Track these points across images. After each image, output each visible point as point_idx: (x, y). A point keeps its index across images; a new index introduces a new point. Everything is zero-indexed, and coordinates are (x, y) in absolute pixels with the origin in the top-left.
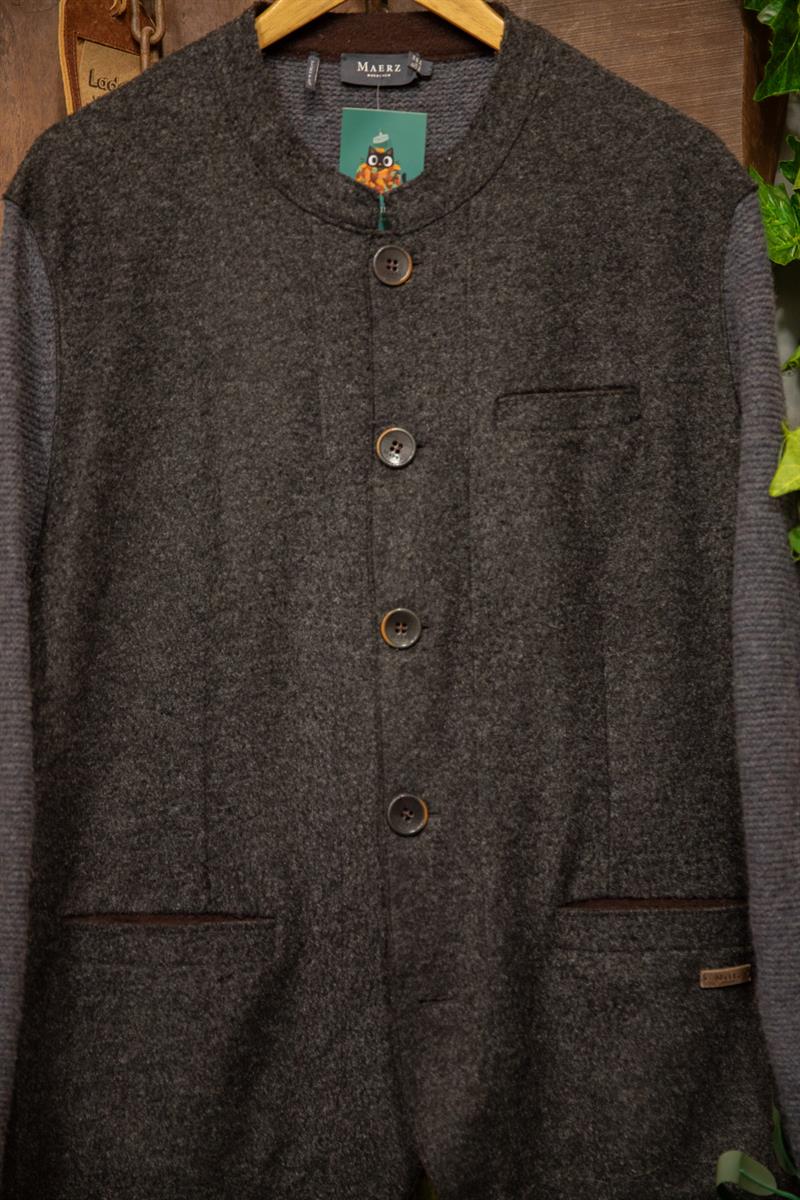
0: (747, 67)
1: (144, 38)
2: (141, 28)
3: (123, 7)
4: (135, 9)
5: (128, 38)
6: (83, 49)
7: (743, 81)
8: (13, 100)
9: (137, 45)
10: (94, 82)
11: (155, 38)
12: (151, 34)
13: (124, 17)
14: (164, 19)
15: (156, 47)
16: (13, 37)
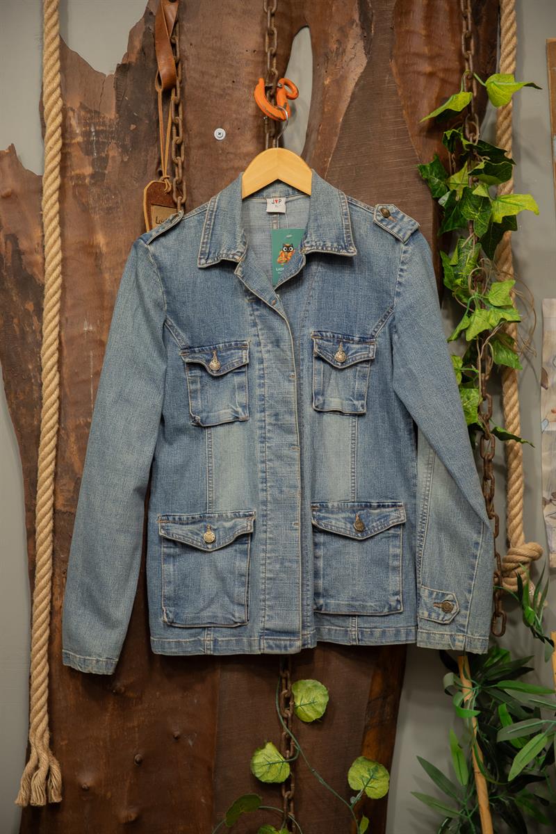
0: (434, 215)
1: (179, 202)
2: (177, 197)
3: (170, 189)
4: (174, 189)
5: (171, 201)
6: (153, 208)
7: (432, 220)
8: (122, 228)
9: (175, 204)
10: (158, 222)
11: (183, 201)
12: (182, 199)
13: (170, 193)
14: (187, 194)
15: (183, 205)
16: (122, 201)
